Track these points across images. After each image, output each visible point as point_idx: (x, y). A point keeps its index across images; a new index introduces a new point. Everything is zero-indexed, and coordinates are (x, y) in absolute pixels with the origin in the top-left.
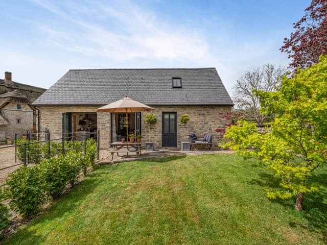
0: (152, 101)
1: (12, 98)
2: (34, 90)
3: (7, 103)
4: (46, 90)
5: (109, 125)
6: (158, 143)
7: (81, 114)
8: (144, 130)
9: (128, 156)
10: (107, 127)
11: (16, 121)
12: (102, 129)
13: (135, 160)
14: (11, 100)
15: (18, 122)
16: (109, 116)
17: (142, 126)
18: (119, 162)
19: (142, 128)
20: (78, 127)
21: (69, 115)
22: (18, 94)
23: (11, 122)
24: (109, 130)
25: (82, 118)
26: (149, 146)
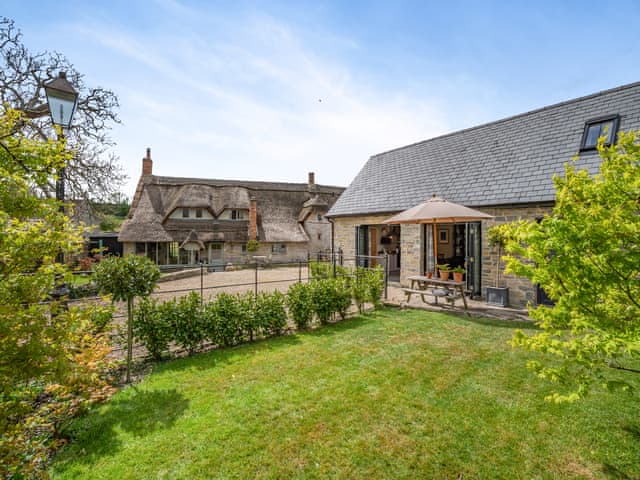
0: (508, 196)
1: (313, 206)
2: (335, 191)
3: (309, 214)
4: (344, 189)
5: (418, 246)
6: (524, 293)
7: (383, 227)
8: (489, 258)
9: (436, 304)
10: (415, 250)
11: (317, 236)
12: (409, 253)
13: (441, 311)
14: (312, 210)
15: (319, 238)
16: (419, 230)
17: (483, 251)
18: (413, 308)
19: (483, 255)
20: (380, 247)
21: (365, 228)
22: (319, 201)
23: (313, 238)
24: (419, 255)
25: (385, 233)
26: (494, 295)
